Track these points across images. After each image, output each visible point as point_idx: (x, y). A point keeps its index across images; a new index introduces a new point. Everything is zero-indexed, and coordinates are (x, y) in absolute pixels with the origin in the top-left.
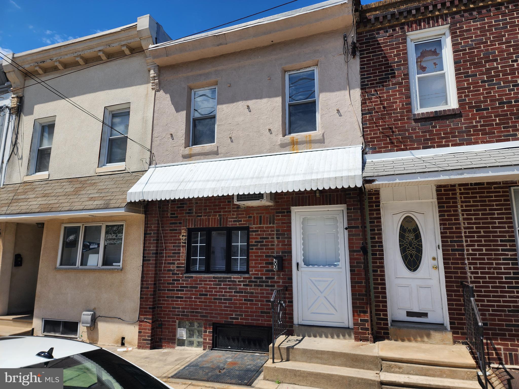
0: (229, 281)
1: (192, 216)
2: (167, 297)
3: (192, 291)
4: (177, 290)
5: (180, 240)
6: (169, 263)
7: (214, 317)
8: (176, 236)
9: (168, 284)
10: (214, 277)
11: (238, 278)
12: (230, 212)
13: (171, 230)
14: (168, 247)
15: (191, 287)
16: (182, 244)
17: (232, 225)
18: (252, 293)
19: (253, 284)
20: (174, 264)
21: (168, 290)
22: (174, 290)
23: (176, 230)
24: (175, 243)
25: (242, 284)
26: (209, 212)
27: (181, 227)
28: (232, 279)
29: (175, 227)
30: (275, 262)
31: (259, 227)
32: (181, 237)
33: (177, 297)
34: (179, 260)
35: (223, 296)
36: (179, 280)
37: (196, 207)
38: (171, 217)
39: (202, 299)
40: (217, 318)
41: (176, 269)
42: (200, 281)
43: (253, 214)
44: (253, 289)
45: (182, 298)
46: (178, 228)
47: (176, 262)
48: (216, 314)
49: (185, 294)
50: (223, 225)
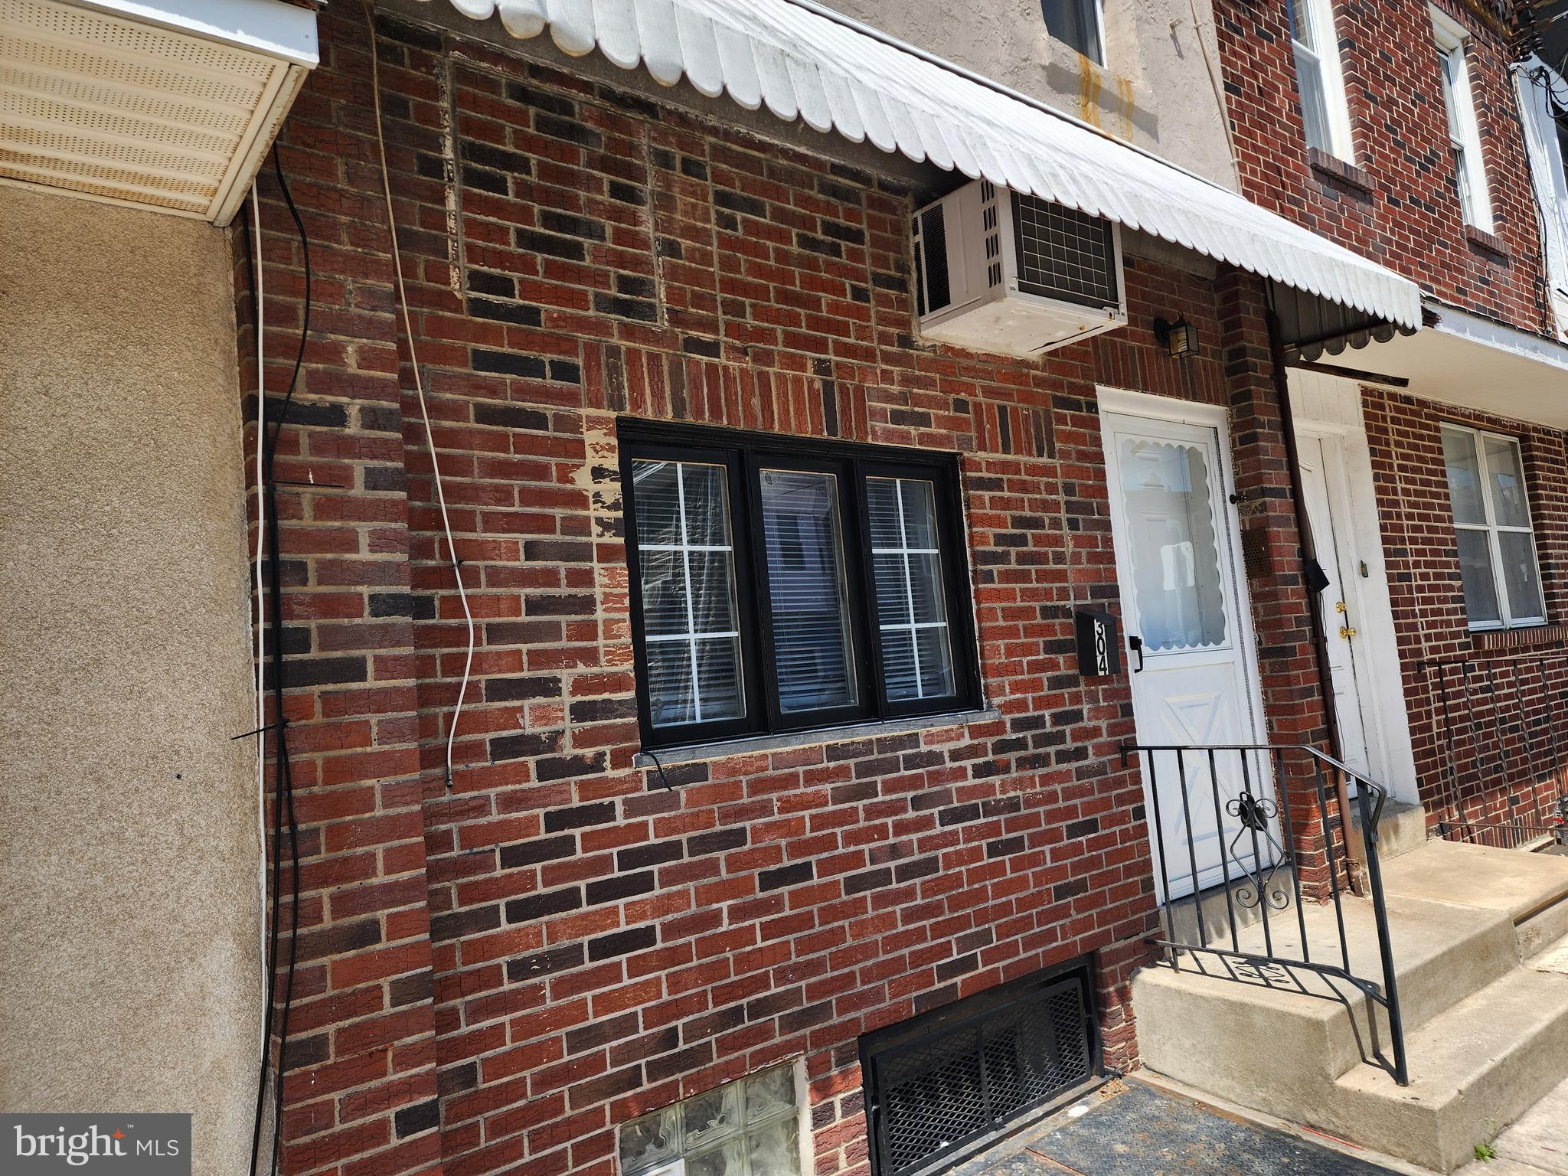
0: (911, 762)
1: (648, 336)
2: (519, 970)
3: (712, 867)
4: (598, 893)
5: (578, 499)
6: (499, 690)
7: (862, 1000)
8: (542, 472)
9: (512, 857)
10: (834, 752)
11: (947, 736)
12: (869, 355)
13: (485, 415)
14: (481, 550)
15: (699, 845)
16: (596, 537)
17: (889, 435)
18: (1013, 805)
19: (1012, 756)
20: (550, 688)
21: (516, 912)
22: (569, 899)
23: (539, 420)
24: (545, 524)
25: (968, 764)
26: (760, 335)
27: (572, 399)
28: (924, 748)
29: (521, 392)
30: (1100, 638)
31: (1005, 467)
32: (583, 480)
33: (599, 949)
34: (590, 656)
35: (894, 852)
36: (607, 813)
37: (672, 273)
38: (479, 308)
39: (776, 904)
40: (877, 996)
41: (569, 726)
42: (756, 787)
43: (970, 389)
44: (1018, 784)
45: (645, 937)
46: (549, 409)
47: (566, 676)
48: (867, 976)
49: (662, 906)
50: (848, 431)
